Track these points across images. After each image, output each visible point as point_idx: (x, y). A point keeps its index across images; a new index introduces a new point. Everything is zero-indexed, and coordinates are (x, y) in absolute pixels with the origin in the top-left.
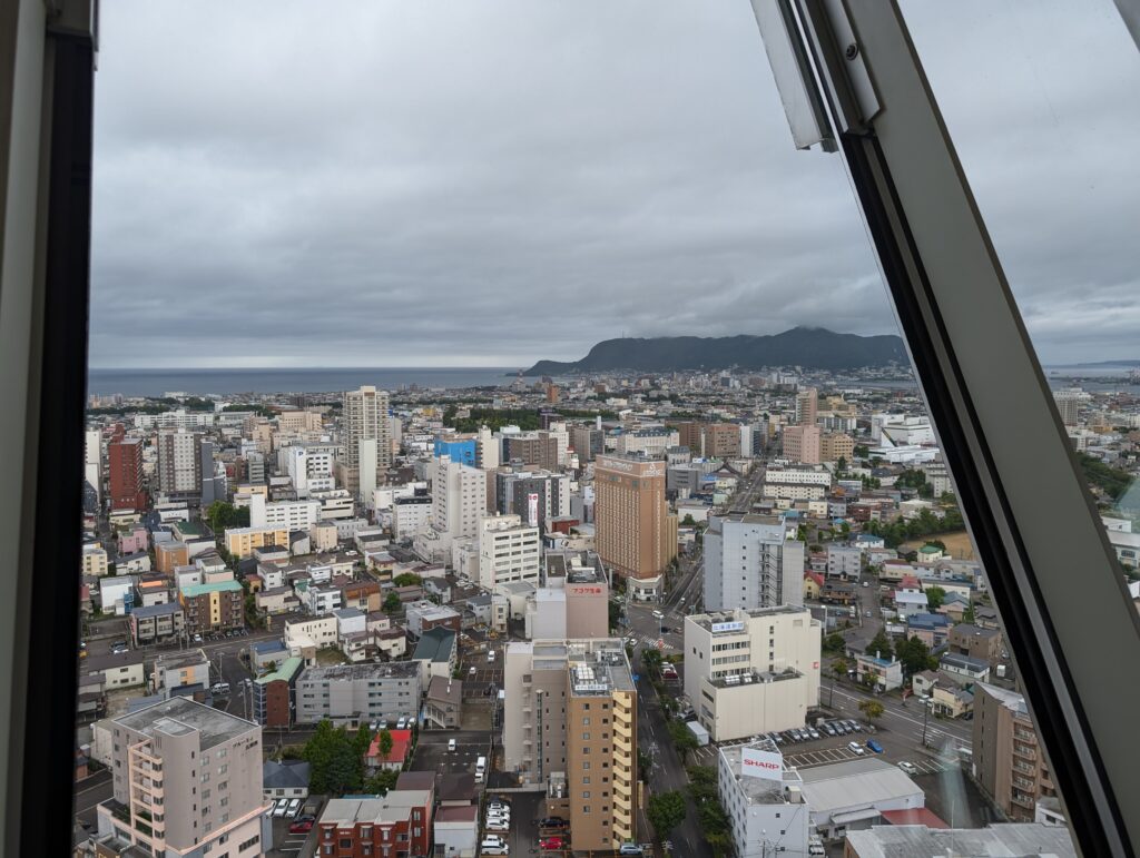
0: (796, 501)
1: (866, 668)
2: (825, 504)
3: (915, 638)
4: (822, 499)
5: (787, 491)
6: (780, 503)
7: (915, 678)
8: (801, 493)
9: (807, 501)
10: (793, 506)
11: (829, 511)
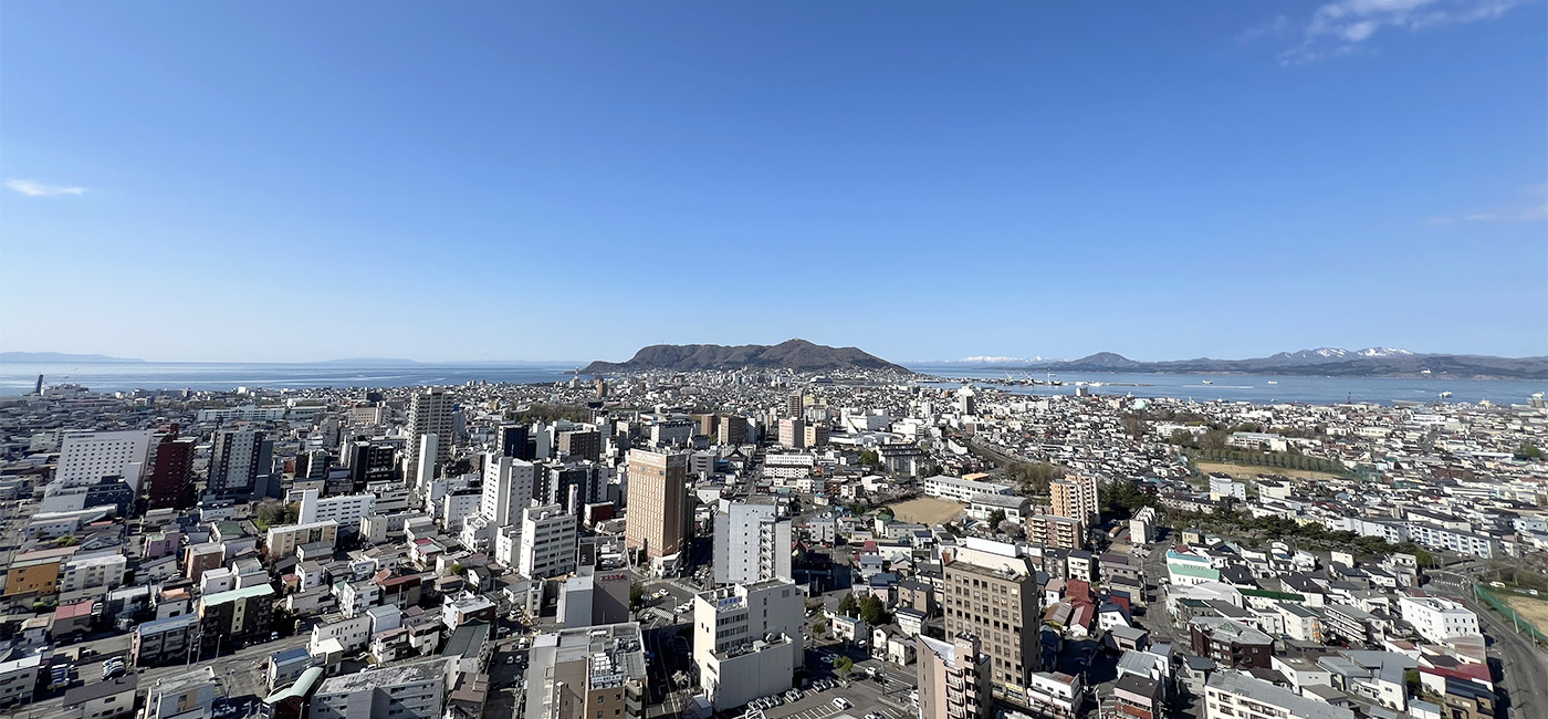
0: (788, 479)
1: (839, 627)
2: (808, 481)
3: (874, 596)
4: (806, 477)
5: (781, 471)
6: (775, 481)
7: (875, 632)
8: (791, 473)
9: (795, 479)
10: (785, 484)
11: (812, 487)
